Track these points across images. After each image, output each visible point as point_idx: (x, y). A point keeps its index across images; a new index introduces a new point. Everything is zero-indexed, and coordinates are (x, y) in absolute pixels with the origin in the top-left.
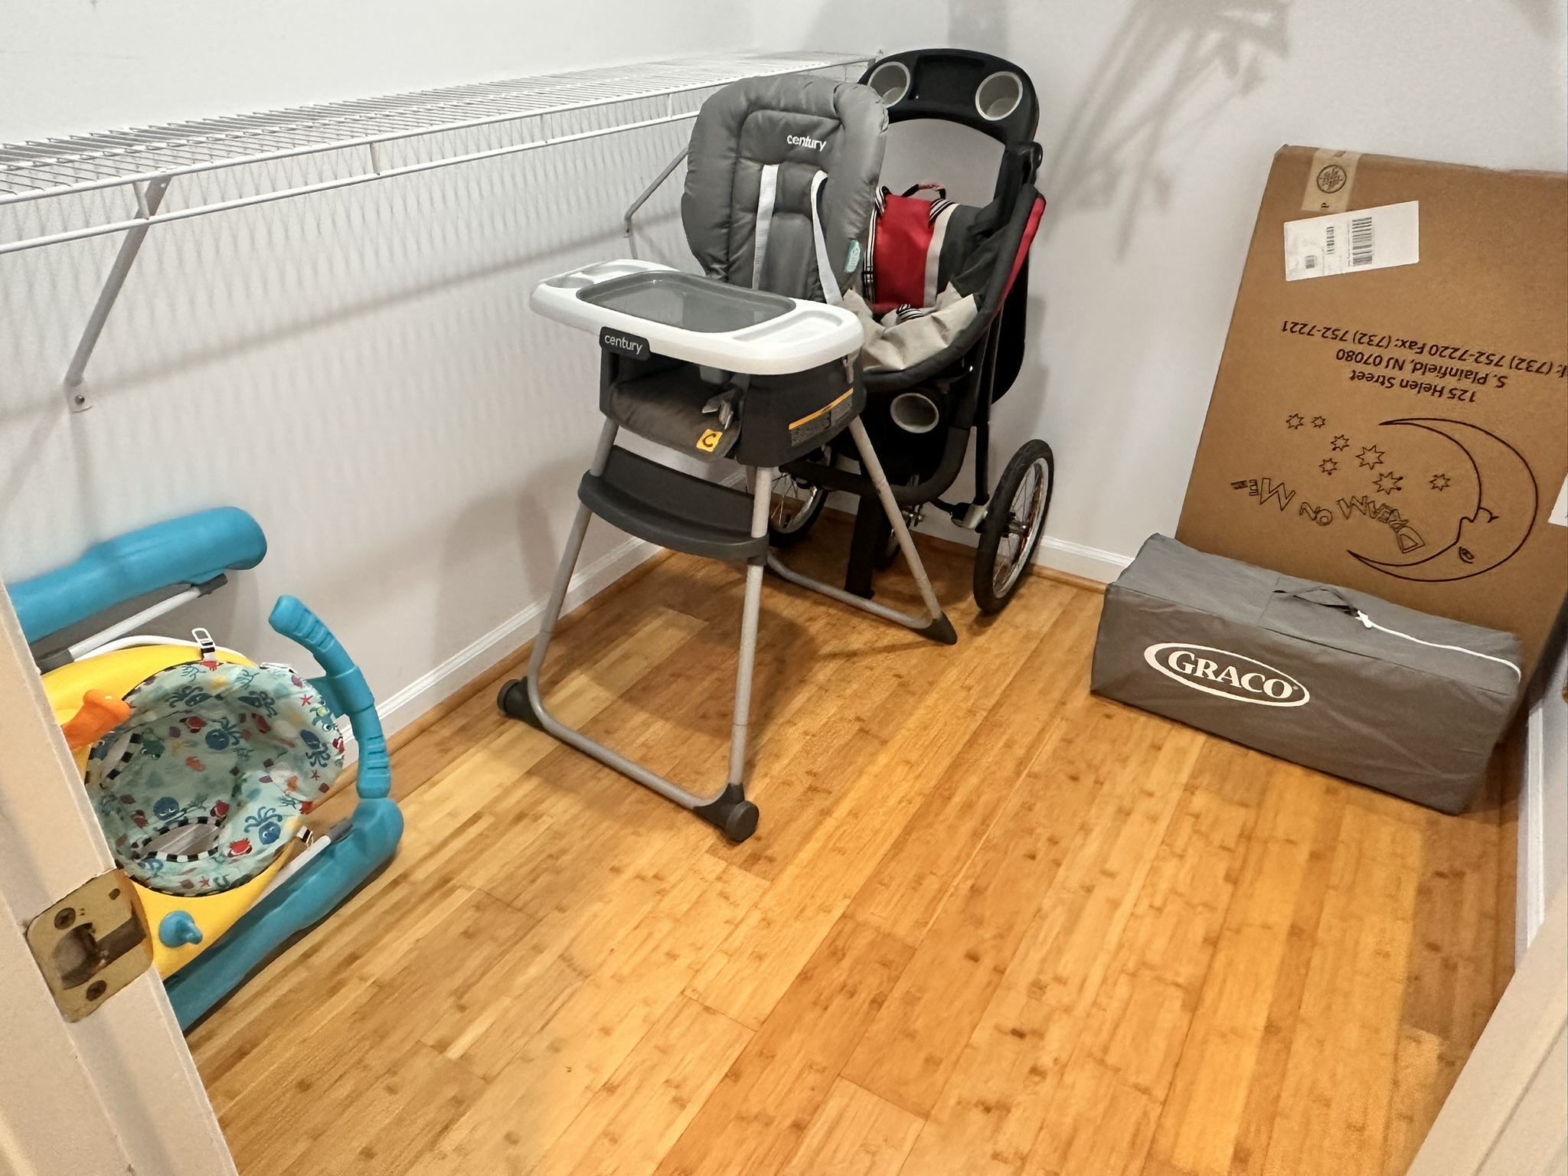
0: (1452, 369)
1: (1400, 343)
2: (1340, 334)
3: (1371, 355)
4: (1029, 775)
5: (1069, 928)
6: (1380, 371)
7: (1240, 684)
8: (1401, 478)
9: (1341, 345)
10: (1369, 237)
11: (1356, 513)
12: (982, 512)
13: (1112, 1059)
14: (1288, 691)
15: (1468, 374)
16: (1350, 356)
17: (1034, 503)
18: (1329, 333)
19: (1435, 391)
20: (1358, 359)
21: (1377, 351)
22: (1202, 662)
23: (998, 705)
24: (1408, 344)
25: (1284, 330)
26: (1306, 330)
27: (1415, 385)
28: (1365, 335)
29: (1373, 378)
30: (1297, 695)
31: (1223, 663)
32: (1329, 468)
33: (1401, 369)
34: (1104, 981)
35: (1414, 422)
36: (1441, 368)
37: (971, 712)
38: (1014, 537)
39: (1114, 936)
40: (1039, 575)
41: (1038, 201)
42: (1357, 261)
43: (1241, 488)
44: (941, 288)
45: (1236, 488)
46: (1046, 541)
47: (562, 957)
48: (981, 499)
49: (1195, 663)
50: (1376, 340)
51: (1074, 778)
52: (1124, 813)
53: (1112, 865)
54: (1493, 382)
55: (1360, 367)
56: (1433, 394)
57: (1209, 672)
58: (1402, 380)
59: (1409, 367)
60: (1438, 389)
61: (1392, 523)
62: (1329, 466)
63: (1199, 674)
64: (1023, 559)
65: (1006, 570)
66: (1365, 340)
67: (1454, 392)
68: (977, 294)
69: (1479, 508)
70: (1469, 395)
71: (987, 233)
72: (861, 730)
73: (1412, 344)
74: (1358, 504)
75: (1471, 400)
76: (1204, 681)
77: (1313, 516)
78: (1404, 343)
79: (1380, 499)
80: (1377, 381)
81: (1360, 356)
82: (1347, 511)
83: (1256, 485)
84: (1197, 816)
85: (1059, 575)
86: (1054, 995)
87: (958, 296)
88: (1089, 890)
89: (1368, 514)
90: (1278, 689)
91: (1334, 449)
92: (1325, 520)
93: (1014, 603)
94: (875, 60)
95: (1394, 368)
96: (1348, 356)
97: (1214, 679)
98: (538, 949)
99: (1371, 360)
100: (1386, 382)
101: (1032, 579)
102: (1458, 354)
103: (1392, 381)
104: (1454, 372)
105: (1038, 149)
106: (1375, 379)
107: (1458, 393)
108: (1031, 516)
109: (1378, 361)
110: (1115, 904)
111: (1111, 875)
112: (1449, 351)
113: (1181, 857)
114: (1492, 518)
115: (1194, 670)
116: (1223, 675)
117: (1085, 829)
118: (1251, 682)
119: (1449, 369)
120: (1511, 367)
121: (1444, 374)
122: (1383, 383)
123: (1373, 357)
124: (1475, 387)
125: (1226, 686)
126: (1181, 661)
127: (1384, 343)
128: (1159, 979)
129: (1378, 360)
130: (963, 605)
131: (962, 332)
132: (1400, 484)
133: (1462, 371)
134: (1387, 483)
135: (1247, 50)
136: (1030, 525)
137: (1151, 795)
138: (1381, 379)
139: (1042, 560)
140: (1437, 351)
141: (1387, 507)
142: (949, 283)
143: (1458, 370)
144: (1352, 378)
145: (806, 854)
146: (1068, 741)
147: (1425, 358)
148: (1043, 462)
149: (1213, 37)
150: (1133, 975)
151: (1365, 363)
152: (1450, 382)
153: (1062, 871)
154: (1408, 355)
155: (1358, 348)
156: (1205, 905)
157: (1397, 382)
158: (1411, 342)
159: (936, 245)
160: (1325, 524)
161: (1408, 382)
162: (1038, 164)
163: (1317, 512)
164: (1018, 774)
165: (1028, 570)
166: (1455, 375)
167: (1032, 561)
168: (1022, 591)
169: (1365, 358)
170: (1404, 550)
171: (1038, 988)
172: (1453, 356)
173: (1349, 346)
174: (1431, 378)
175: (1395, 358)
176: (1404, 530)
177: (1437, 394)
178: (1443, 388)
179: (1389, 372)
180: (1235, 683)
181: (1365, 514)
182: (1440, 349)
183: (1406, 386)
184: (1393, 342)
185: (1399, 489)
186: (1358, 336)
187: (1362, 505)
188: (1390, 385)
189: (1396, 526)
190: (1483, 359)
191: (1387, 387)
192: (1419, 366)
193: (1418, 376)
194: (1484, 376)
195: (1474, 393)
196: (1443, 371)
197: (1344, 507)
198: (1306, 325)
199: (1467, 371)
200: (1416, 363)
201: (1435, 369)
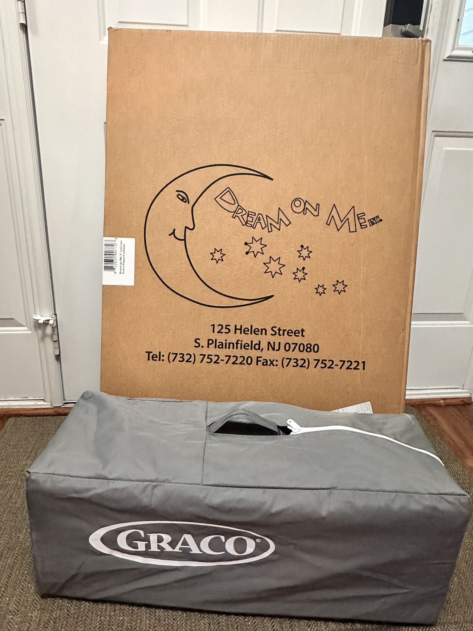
0: (233, 348)
1: (275, 363)
2: (320, 365)
3: (293, 351)
8: (247, 253)
11: (274, 215)
15: (221, 346)
18: (329, 364)
19: (241, 329)
20: (302, 346)
21: (290, 354)
24: (269, 363)
25: (364, 362)
26: (347, 364)
27: (256, 332)
28: (301, 366)
29: (288, 333)
33: (269, 343)
35: (248, 302)
36: (241, 348)
43: (374, 219)
45: (377, 217)
50: (292, 363)
54: (204, 342)
55: (298, 340)
56: (241, 326)
58: (266, 334)
59: (264, 345)
60: (238, 331)
61: (244, 212)
62: (305, 253)
66: (300, 363)
67: (227, 331)
69: (185, 240)
70: (217, 330)
73: (265, 363)
74: (274, 224)
75: (213, 325)
77: (307, 206)
78: (272, 363)
79: (258, 232)
80: (284, 331)
81: (302, 349)
82: (282, 216)
83: (360, 224)
89: (265, 217)
91: (304, 268)
92: (297, 203)
95: (274, 343)
96: (310, 348)
99: (292, 346)
102: (233, 359)
103: (274, 333)
104: (231, 345)
106: (286, 332)
107: (224, 330)
112: (238, 362)
114: (173, 233)
119: (235, 347)
120: (194, 355)
121: (237, 343)
122: (279, 330)
123: (291, 349)
124: (213, 336)
127: (286, 362)
129: (287, 348)
132: (247, 248)
133: (226, 348)
134: (257, 247)
138: (281, 332)
140: (247, 361)
141: (251, 226)
143: (229, 348)
144: (303, 331)
147: (254, 354)
151: (296, 344)
152: (232, 338)
154: (267, 354)
155: (305, 355)
157: (270, 332)
158: (267, 365)
160: (296, 200)
161: (261, 334)
163: (305, 209)
166: (229, 344)
169: (297, 347)
170: (229, 190)
172: (235, 358)
173: (312, 356)
174: (246, 339)
175: (275, 352)
176: (233, 208)
177: (238, 327)
178: (235, 333)
179: (276, 339)
181: (267, 216)
182: (245, 362)
183: (262, 330)
184: (280, 363)
185: (246, 244)
186: (306, 364)
187: (271, 224)
188: (274, 329)
189: (240, 211)
190: (214, 359)
191: (276, 327)
192: (257, 347)
193: (255, 339)
194: (210, 346)
195: (213, 332)
196: (239, 345)
197: (284, 219)
198: (348, 368)
199: (222, 347)
200: (259, 349)
201: (245, 346)
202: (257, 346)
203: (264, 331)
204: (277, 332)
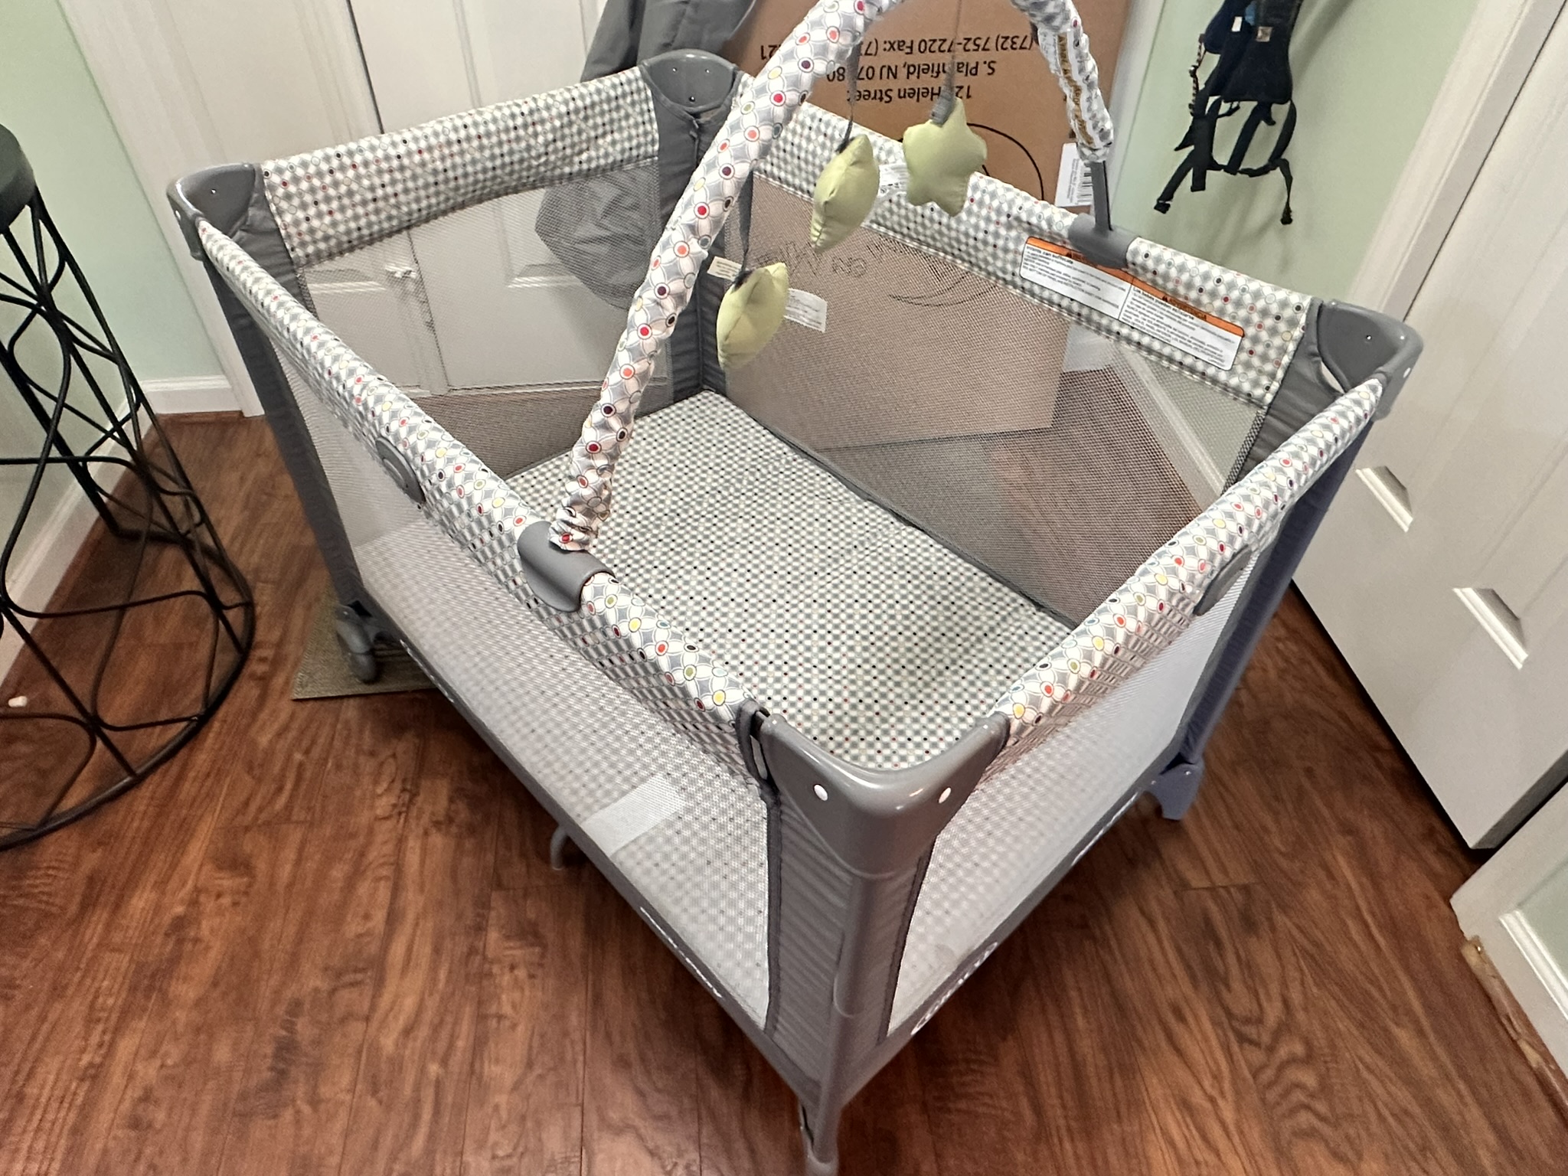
1: (888, 46)
3: (862, 68)
27: (912, 93)
33: (895, 77)
54: (983, 69)
60: (936, 91)
70: (965, 90)
80: (876, 98)
96: (839, 74)
103: (889, 93)
112: (938, 43)
122: (881, 99)
127: (872, 50)
129: (871, 72)
140: (926, 46)
147: (917, 59)
151: (858, 79)
152: (944, 80)
154: (897, 59)
157: (894, 94)
172: (942, 48)
175: (888, 65)
184: (882, 46)
190: (971, 46)
202: (912, 70)
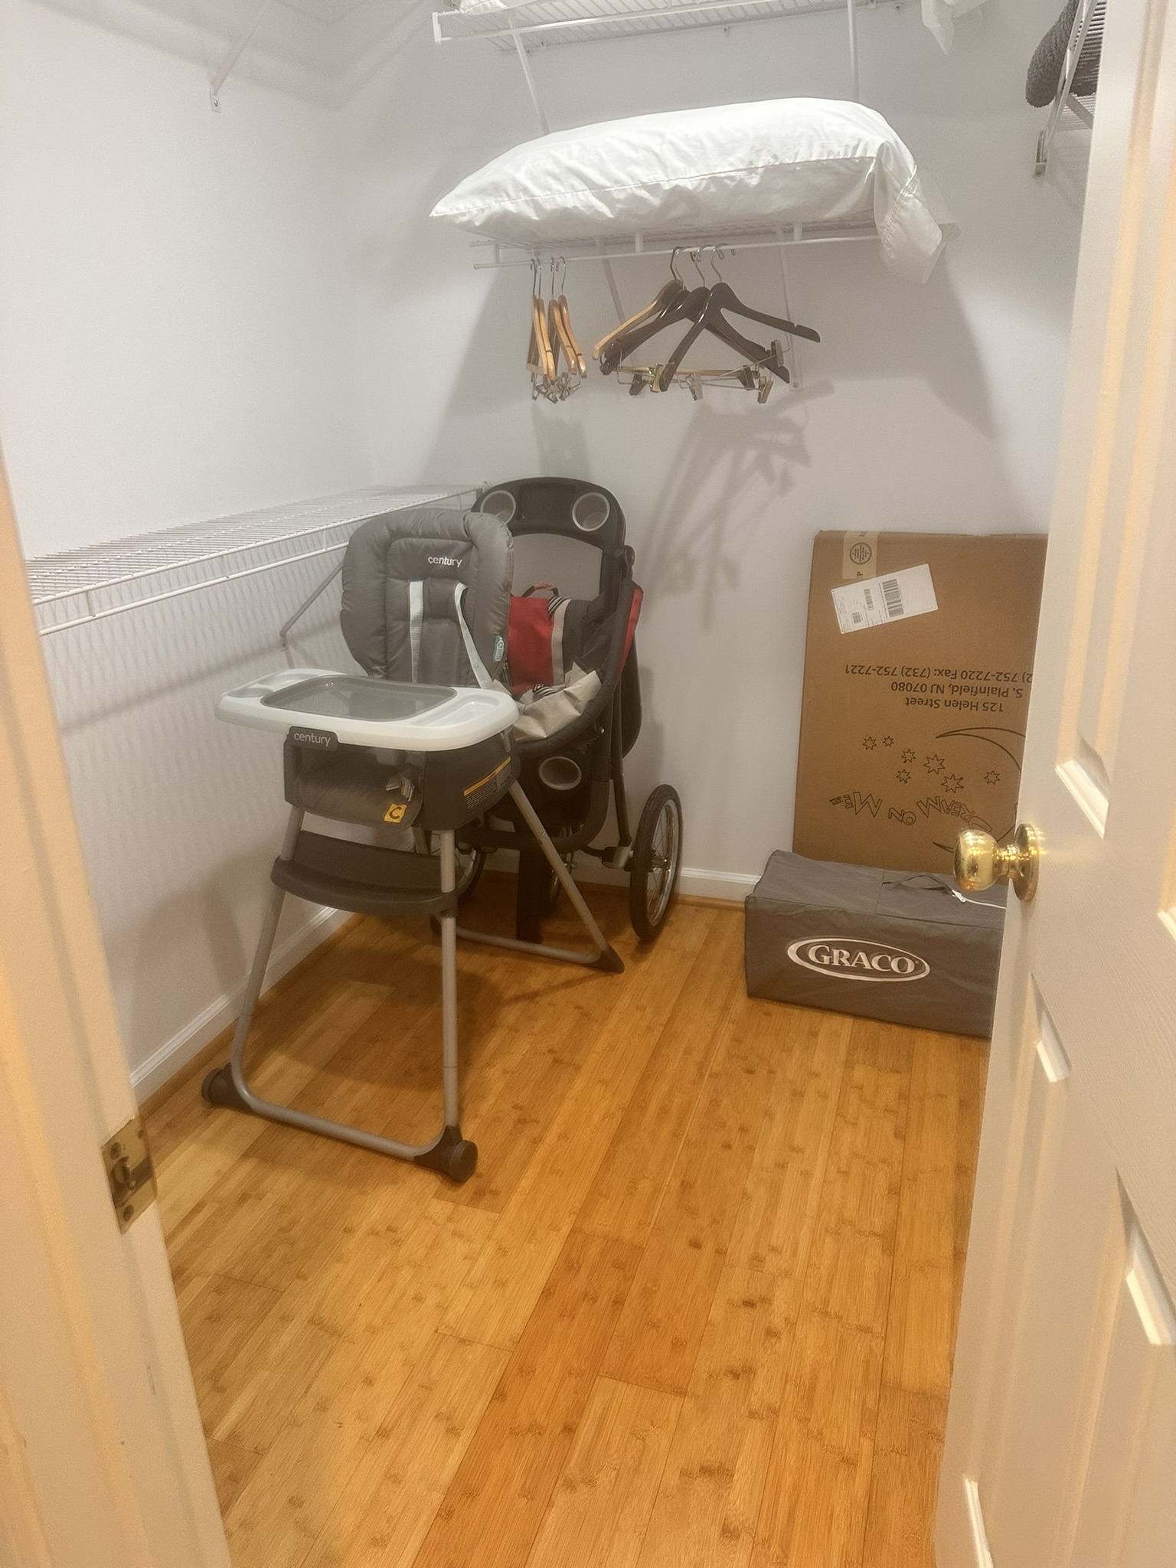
0: (981, 688)
2: (891, 670)
4: (710, 1076)
5: (773, 1205)
6: (925, 696)
7: (871, 965)
8: (962, 779)
9: (890, 679)
10: (897, 594)
11: (933, 811)
12: (627, 852)
13: (834, 1308)
14: (910, 967)
15: (993, 690)
16: (901, 687)
17: (669, 838)
18: (882, 671)
19: (972, 706)
20: (909, 688)
21: (922, 680)
22: (836, 952)
23: (671, 1019)
24: (943, 673)
25: (847, 672)
26: (864, 670)
28: (910, 669)
29: (923, 702)
30: (918, 968)
31: (853, 949)
32: (903, 777)
34: (813, 1243)
35: (961, 732)
36: (972, 688)
37: (649, 1028)
38: (657, 871)
39: (813, 1202)
40: (684, 903)
41: (637, 592)
42: (892, 614)
43: (838, 803)
44: (567, 667)
45: (834, 804)
46: (686, 872)
47: (312, 1321)
48: (624, 841)
49: (830, 954)
50: (919, 672)
51: (750, 1072)
52: (798, 1095)
53: (798, 1141)
55: (911, 695)
56: (971, 709)
57: (843, 960)
58: (946, 701)
59: (948, 691)
61: (963, 816)
63: (836, 963)
64: (667, 889)
65: (655, 901)
66: (911, 673)
67: (986, 705)
68: (599, 669)
71: (599, 620)
72: (556, 1061)
73: (947, 672)
74: (933, 804)
75: (1001, 710)
76: (841, 968)
77: (900, 818)
78: (940, 673)
79: (949, 797)
81: (909, 686)
82: (925, 810)
83: (850, 798)
84: (860, 1088)
85: (703, 901)
86: (772, 1263)
87: (584, 673)
88: (782, 1166)
89: (942, 811)
90: (902, 965)
91: (905, 762)
92: (910, 820)
93: (666, 929)
94: (482, 489)
95: (937, 692)
97: (849, 965)
98: (285, 1319)
99: (918, 689)
100: (932, 703)
101: (678, 907)
102: (982, 675)
104: (983, 690)
105: (630, 550)
106: (925, 702)
107: (989, 706)
108: (668, 850)
109: (923, 688)
110: (806, 1175)
111: (799, 1150)
113: (855, 1125)
115: (831, 961)
116: (855, 962)
117: (769, 1114)
118: (880, 963)
119: (979, 688)
120: (1023, 681)
121: (976, 692)
123: (919, 686)
124: (1001, 700)
125: (860, 969)
126: (818, 955)
128: (858, 1232)
130: (623, 938)
131: (591, 702)
132: (961, 783)
133: (989, 688)
134: (951, 783)
135: (778, 462)
136: (669, 858)
137: (817, 1075)
138: (929, 702)
139: (685, 890)
141: (956, 803)
142: (574, 663)
143: (985, 688)
144: (907, 704)
145: (525, 1183)
146: (737, 1040)
148: (671, 803)
149: (750, 455)
150: (837, 1233)
153: (757, 1154)
155: (905, 680)
156: (884, 1161)
158: (946, 671)
159: (557, 633)
160: (911, 824)
161: (950, 701)
162: (631, 562)
163: (902, 815)
164: (701, 1075)
165: (673, 899)
166: (985, 692)
167: (675, 891)
168: (672, 918)
169: (913, 688)
171: (757, 1260)
173: (900, 679)
174: (966, 697)
176: (974, 821)
177: (974, 708)
178: (977, 703)
179: (935, 696)
180: (867, 966)
181: (940, 811)
182: (969, 674)
183: (949, 705)
185: (962, 787)
186: (905, 671)
187: (937, 804)
188: (937, 706)
189: (967, 817)
191: (935, 708)
192: (956, 689)
193: (956, 696)
194: (1006, 690)
195: (1001, 704)
196: (974, 690)
197: (924, 808)
198: (863, 667)
199: (992, 688)
200: (953, 687)
201: (968, 689)
203: (947, 704)
204: (933, 703)
